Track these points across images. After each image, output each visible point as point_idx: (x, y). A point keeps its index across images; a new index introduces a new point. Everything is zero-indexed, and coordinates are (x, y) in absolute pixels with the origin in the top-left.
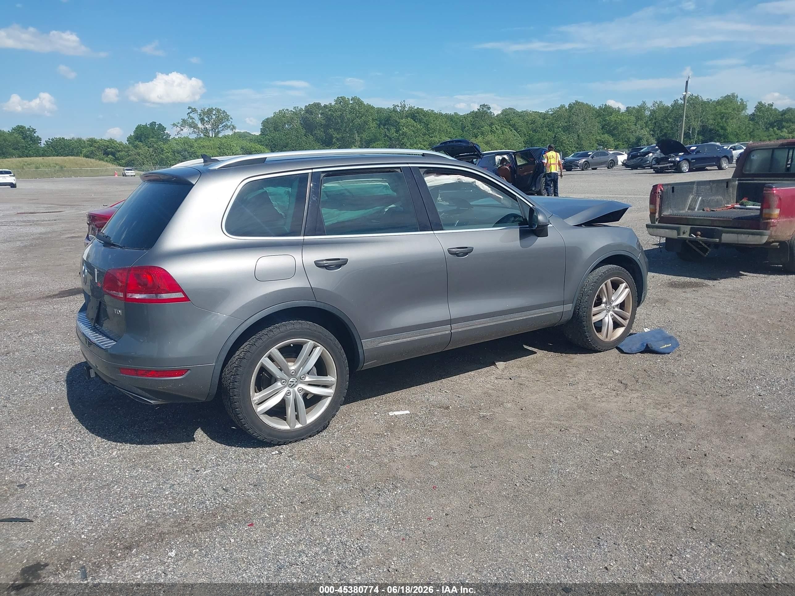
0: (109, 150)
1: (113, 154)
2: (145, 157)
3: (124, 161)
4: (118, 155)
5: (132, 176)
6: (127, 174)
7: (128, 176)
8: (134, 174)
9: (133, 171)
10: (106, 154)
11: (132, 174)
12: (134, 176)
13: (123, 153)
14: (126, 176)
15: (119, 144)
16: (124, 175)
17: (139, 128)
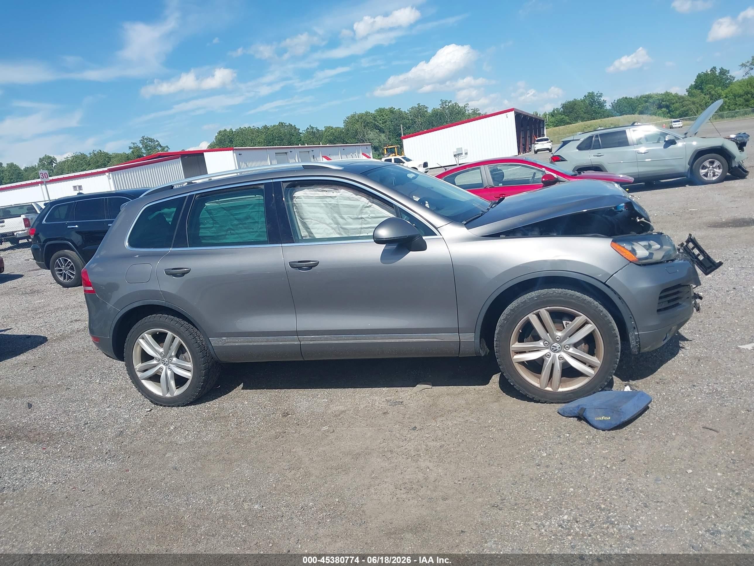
0: (663, 103)
1: (667, 107)
2: (700, 105)
3: (677, 112)
4: (673, 107)
5: (679, 127)
6: (674, 126)
7: (676, 128)
8: (681, 125)
9: (680, 123)
10: (660, 107)
11: (679, 126)
12: (681, 127)
13: (677, 105)
14: (673, 128)
15: (674, 96)
16: (671, 127)
17: (699, 76)
